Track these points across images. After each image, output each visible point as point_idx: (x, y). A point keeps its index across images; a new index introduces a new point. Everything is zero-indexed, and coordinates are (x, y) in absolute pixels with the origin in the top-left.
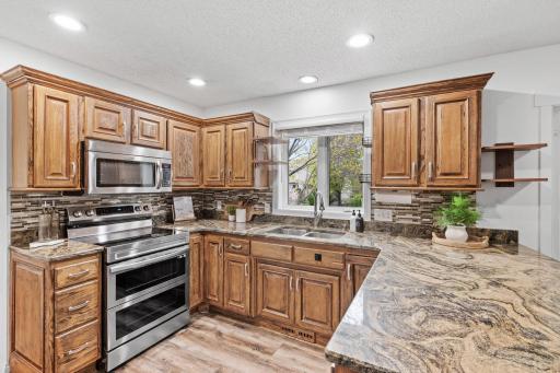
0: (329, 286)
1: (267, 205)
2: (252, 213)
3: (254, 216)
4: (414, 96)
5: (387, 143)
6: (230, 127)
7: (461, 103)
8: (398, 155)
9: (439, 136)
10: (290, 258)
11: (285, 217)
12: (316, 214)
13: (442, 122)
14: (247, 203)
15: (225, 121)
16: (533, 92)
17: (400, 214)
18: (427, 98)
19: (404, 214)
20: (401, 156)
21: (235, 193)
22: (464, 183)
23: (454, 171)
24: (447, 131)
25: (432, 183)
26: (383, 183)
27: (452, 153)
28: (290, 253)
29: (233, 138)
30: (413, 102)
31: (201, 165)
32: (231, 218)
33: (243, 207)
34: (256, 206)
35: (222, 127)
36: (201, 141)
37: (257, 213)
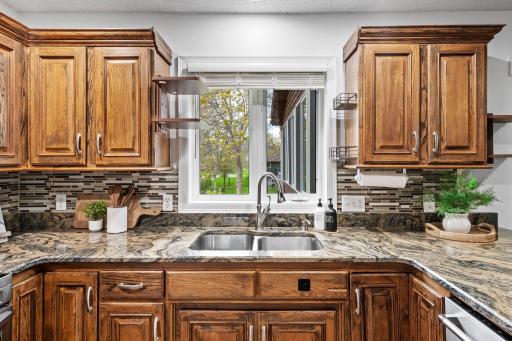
0: (319, 329)
1: (168, 198)
2: (137, 213)
3: (142, 217)
4: (414, 41)
5: (380, 102)
6: (100, 52)
7: (468, 58)
8: (395, 120)
9: (444, 98)
10: (250, 293)
11: (202, 216)
12: (259, 208)
13: (448, 80)
14: (129, 194)
15: (88, 40)
16: (508, 60)
17: (374, 201)
18: (429, 46)
19: (379, 200)
20: (399, 121)
21: (99, 178)
22: (471, 159)
23: (461, 144)
24: (453, 92)
25: (435, 160)
26: (376, 159)
27: (459, 121)
28: (252, 283)
29: (105, 76)
30: (414, 48)
31: (25, 122)
32: (95, 225)
33: (119, 204)
34: (145, 200)
35: (79, 51)
36: (23, 73)
37: (147, 212)
